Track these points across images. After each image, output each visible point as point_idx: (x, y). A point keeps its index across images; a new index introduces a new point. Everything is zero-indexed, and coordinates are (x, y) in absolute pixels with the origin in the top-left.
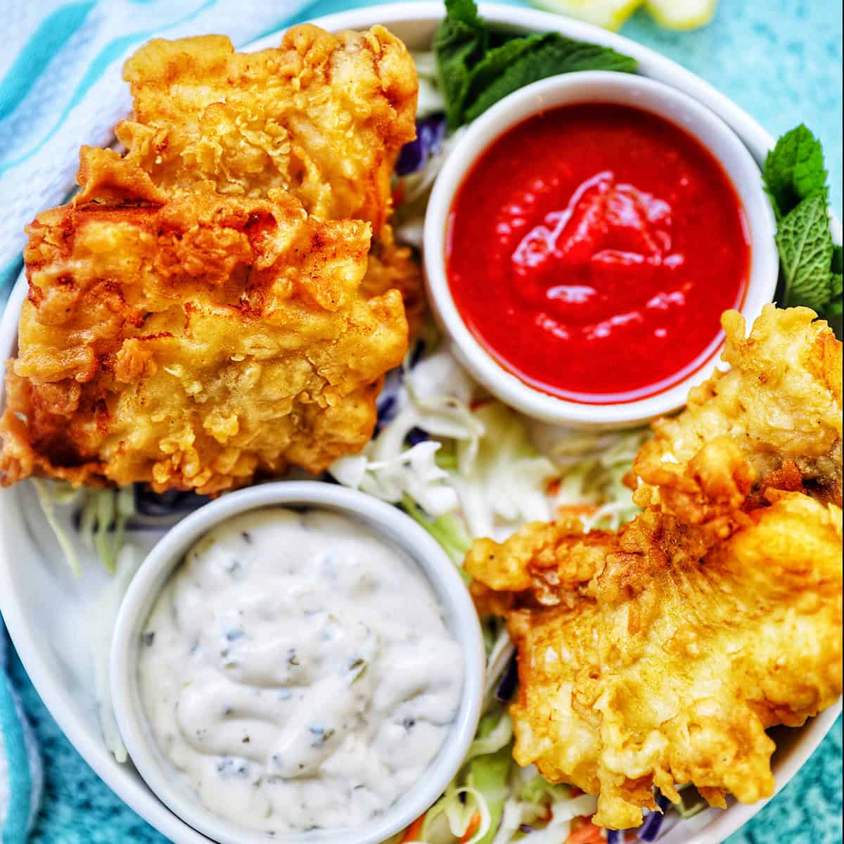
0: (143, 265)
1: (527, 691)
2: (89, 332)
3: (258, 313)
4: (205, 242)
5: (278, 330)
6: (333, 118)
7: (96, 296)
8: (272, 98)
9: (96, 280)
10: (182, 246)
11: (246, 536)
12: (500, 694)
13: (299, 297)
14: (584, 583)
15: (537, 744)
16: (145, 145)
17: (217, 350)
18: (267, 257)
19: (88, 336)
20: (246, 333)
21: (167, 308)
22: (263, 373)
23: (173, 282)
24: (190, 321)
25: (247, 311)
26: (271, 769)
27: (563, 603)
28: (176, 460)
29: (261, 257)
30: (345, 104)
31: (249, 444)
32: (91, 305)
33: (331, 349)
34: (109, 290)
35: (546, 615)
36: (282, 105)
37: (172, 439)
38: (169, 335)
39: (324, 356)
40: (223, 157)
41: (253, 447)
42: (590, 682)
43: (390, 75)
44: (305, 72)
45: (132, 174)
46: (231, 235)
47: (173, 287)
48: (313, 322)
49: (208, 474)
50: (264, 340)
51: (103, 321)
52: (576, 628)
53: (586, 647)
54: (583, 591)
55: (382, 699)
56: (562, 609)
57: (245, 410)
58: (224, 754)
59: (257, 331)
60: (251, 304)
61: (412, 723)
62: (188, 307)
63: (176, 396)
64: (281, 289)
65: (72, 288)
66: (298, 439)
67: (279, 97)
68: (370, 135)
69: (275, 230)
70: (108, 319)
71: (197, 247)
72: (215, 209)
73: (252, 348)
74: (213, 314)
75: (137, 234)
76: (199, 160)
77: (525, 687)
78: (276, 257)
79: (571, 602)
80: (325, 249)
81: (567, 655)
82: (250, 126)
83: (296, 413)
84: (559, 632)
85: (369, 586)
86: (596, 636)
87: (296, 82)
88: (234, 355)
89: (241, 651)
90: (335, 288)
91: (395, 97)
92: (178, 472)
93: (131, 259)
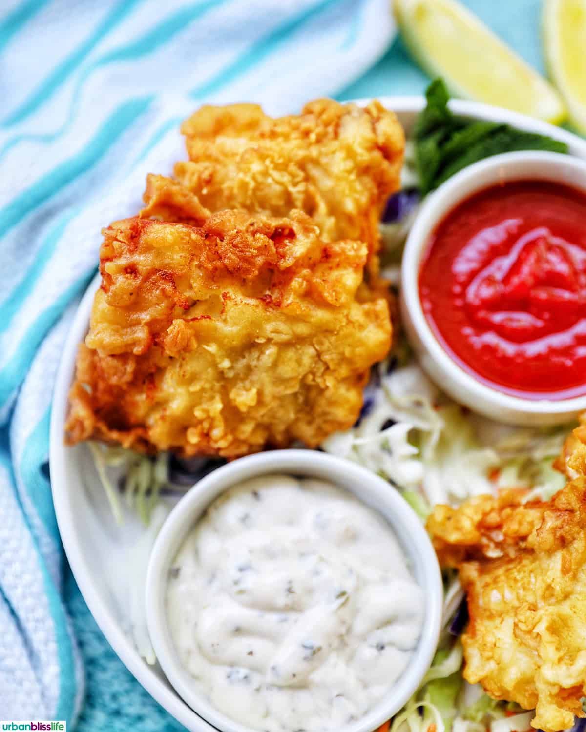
0: (192, 260)
1: (476, 624)
2: (146, 313)
3: (278, 305)
4: (241, 243)
5: (293, 319)
6: (339, 164)
7: (154, 284)
8: (294, 147)
9: (155, 271)
10: (224, 246)
11: (256, 494)
12: (453, 629)
13: (310, 294)
14: (524, 538)
15: (483, 666)
16: (195, 178)
17: (245, 332)
18: (288, 260)
19: (145, 317)
20: (268, 320)
21: (207, 297)
22: (279, 355)
23: (214, 277)
24: (226, 307)
25: (269, 302)
26: (269, 678)
27: (506, 555)
28: (206, 425)
29: (283, 259)
30: (350, 154)
31: (262, 416)
32: (150, 291)
33: (333, 339)
34: (165, 279)
35: (491, 566)
36: (301, 153)
37: (205, 406)
38: (209, 317)
39: (327, 344)
40: (255, 190)
41: (266, 420)
42: (529, 613)
43: (385, 134)
44: (320, 130)
45: (185, 196)
46: (262, 239)
47: (213, 280)
48: (320, 315)
49: (230, 438)
50: (283, 327)
51: (157, 304)
52: (516, 574)
53: (525, 589)
54: (523, 545)
55: (360, 626)
56: (505, 560)
57: (263, 385)
58: (232, 665)
59: (277, 319)
60: (273, 298)
61: (382, 648)
62: (225, 296)
63: (210, 370)
64: (297, 286)
65: (135, 276)
66: (301, 415)
67: (299, 148)
68: (368, 180)
69: (294, 240)
70: (162, 303)
71: (235, 246)
72: (249, 222)
73: (272, 332)
74: (243, 303)
75: (189, 235)
76: (236, 191)
77: (475, 620)
78: (295, 260)
79: (512, 553)
80: (331, 260)
81: (509, 595)
82: (277, 167)
83: (301, 394)
84: (503, 578)
85: (351, 537)
86: (533, 580)
87: (313, 137)
88: (258, 337)
89: (249, 581)
90: (338, 289)
91: (387, 152)
92: (206, 435)
93: (183, 254)
